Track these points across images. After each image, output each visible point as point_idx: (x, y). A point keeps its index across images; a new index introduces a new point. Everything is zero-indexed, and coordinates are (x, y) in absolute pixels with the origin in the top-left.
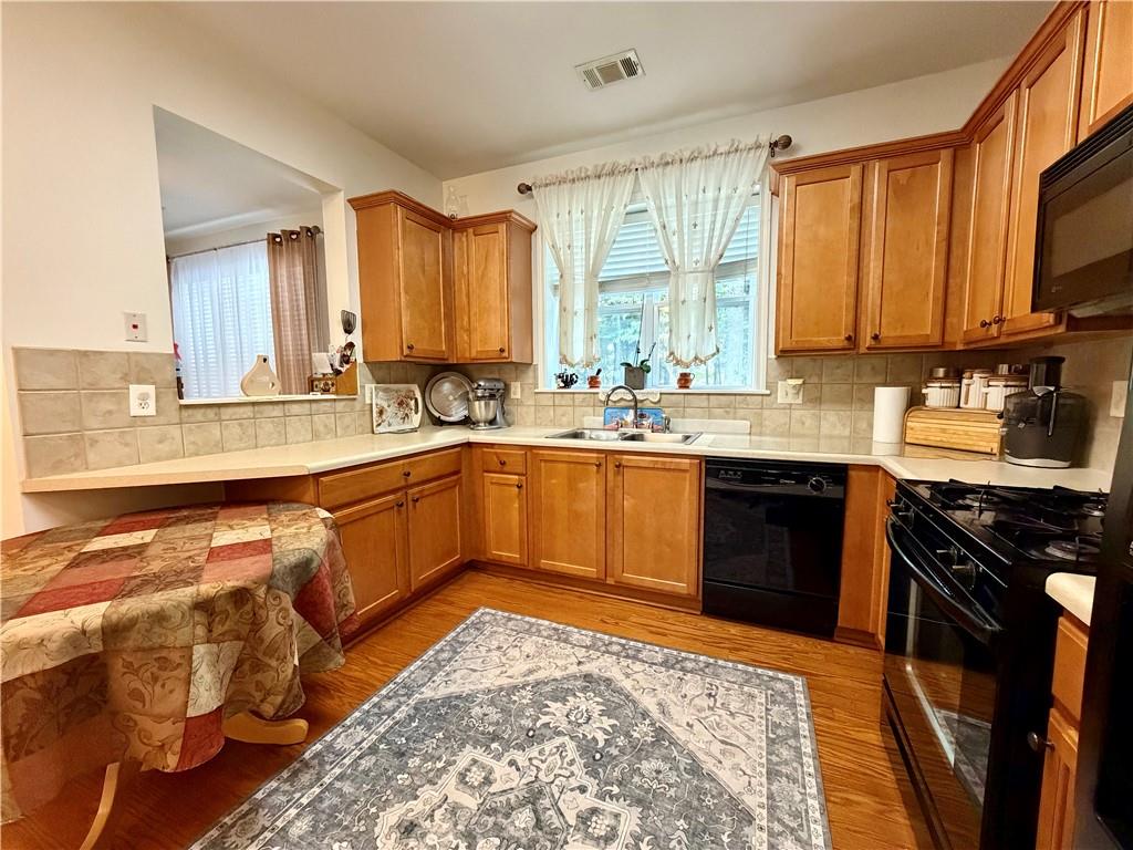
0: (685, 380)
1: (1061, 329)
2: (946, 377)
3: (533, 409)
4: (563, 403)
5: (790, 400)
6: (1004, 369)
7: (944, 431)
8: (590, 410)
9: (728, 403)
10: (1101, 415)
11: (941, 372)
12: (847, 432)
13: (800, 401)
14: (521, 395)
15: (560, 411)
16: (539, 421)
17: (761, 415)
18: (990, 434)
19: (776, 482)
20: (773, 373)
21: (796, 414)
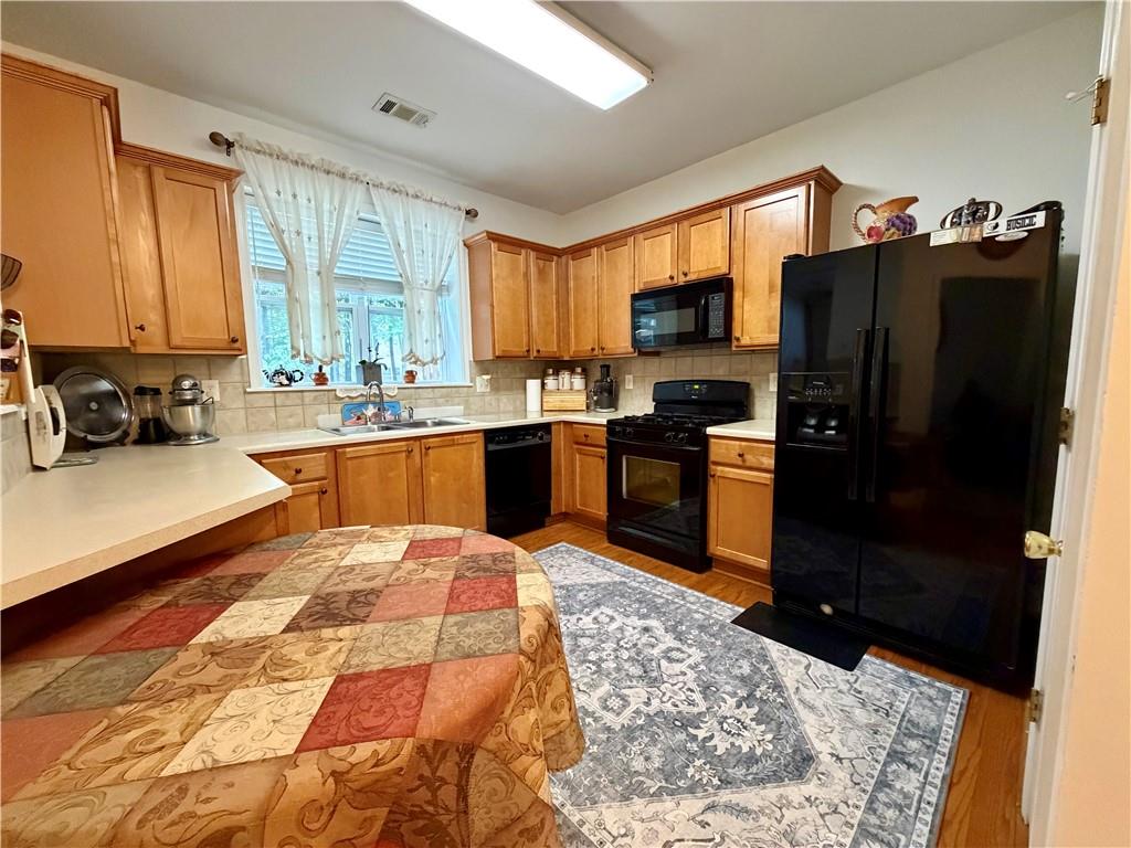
0: (411, 376)
1: (636, 354)
2: (553, 374)
3: (242, 412)
4: (288, 403)
5: (483, 390)
6: (579, 370)
7: (562, 401)
8: (324, 408)
9: (449, 393)
10: (621, 388)
11: (551, 371)
12: (511, 408)
13: (488, 390)
14: (221, 397)
15: (284, 412)
16: (252, 427)
17: (467, 401)
18: (580, 400)
19: (523, 439)
20: (474, 371)
21: (487, 399)
